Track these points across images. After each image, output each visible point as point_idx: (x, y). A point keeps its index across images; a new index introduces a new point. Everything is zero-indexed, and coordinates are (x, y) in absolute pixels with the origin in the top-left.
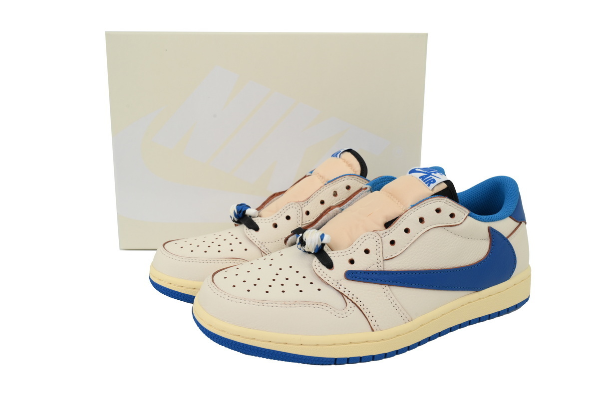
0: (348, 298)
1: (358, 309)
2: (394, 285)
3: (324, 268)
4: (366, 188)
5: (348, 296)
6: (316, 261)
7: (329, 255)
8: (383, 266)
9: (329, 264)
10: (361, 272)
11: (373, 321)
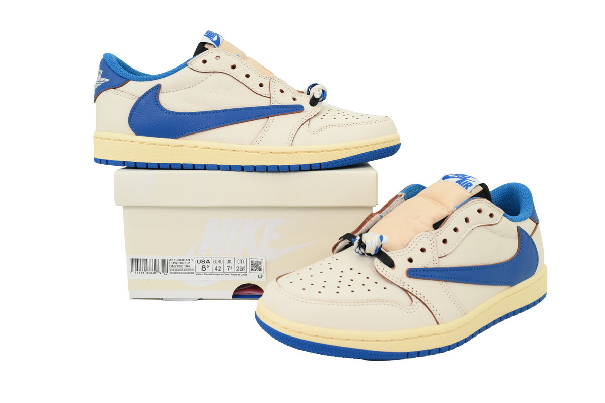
0: (413, 295)
1: (423, 304)
2: (449, 281)
3: (387, 268)
4: (401, 196)
5: (413, 293)
6: (377, 262)
7: (389, 255)
8: (439, 263)
9: (391, 264)
10: (420, 269)
11: (438, 315)
